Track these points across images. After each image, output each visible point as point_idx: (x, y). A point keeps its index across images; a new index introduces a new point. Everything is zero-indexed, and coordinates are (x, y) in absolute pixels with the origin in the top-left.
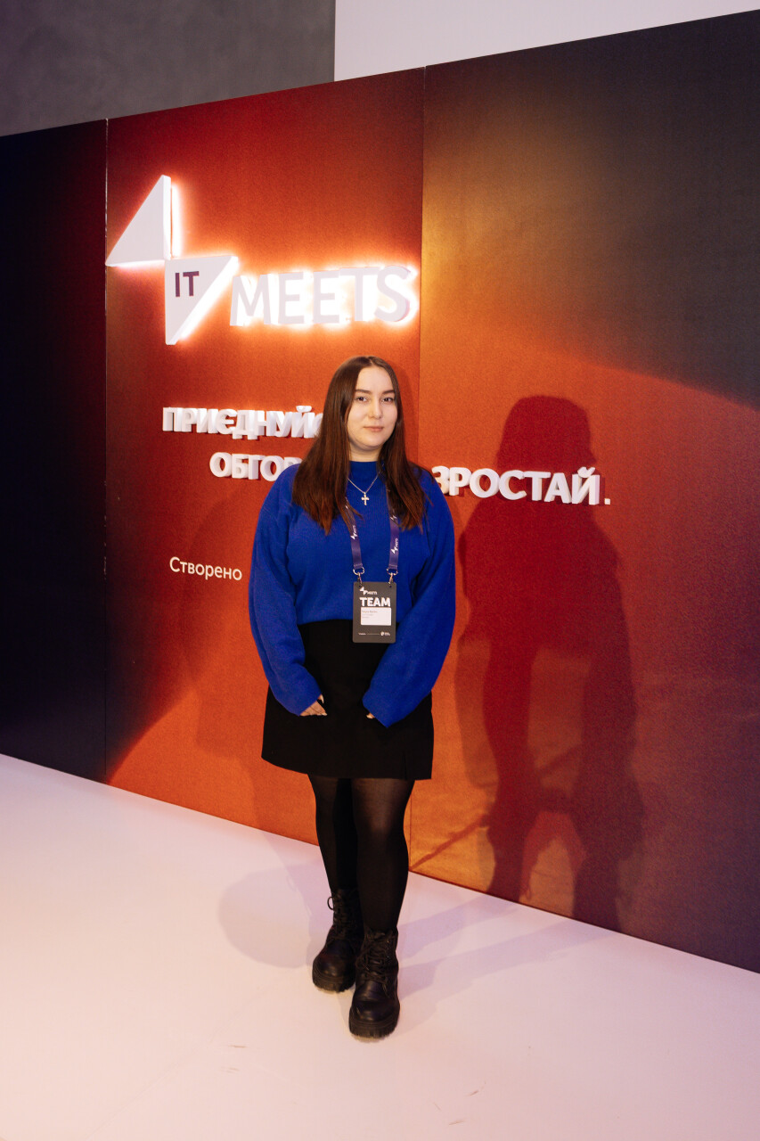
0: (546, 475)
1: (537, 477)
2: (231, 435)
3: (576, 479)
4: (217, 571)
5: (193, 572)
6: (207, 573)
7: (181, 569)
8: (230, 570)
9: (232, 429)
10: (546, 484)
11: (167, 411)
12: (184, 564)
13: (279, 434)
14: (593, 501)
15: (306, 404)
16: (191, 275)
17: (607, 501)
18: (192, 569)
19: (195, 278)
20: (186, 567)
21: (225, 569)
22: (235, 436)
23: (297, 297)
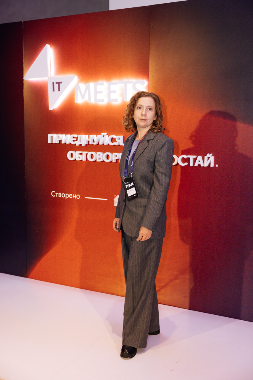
0: (195, 157)
1: (192, 157)
2: (75, 144)
3: (206, 158)
4: (70, 196)
5: (60, 197)
6: (66, 197)
7: (56, 196)
8: (75, 195)
9: (76, 142)
10: (195, 160)
11: (50, 136)
12: (57, 193)
13: (94, 144)
14: (212, 165)
15: (105, 132)
16: (59, 83)
17: (217, 166)
18: (60, 195)
19: (60, 84)
20: (58, 195)
21: (73, 195)
22: (77, 145)
23: (101, 92)
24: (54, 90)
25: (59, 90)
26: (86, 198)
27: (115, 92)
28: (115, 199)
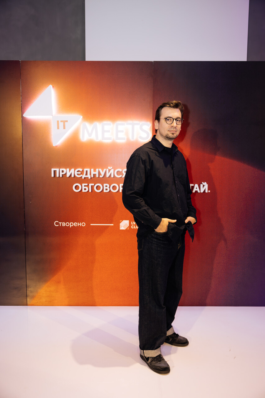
0: (192, 185)
3: (201, 185)
4: (75, 224)
6: (71, 225)
7: (59, 225)
8: (80, 223)
10: (193, 187)
12: (60, 223)
16: (64, 122)
17: (209, 191)
18: (64, 224)
19: (66, 123)
20: (62, 224)
21: (78, 223)
22: (83, 178)
23: (109, 131)
24: (58, 128)
25: (64, 128)
26: (91, 225)
27: (122, 131)
28: (121, 224)
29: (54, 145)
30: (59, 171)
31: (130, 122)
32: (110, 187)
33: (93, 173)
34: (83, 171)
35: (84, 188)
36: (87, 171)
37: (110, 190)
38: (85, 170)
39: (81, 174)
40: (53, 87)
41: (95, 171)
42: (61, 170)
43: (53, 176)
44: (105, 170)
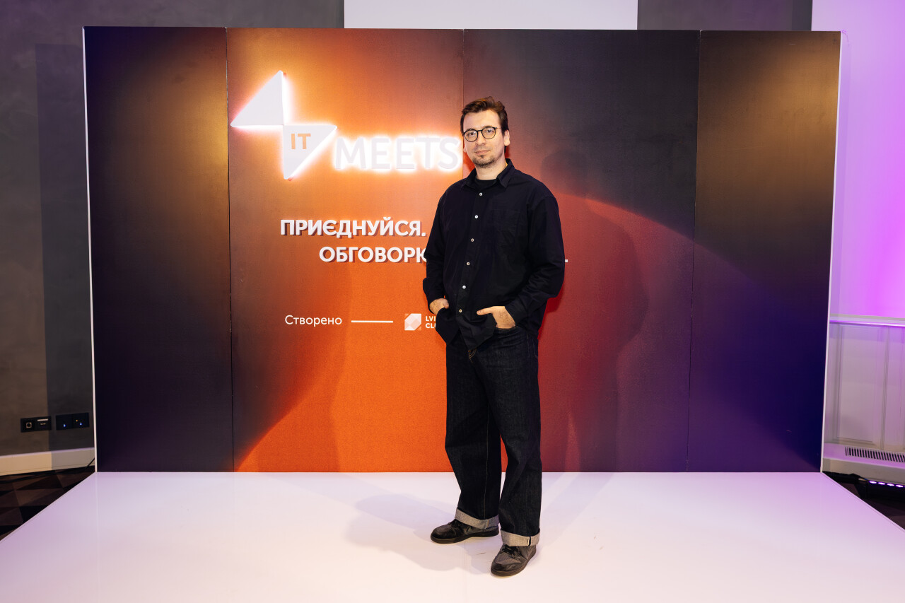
2: (335, 235)
4: (323, 321)
5: (304, 323)
6: (315, 323)
7: (294, 322)
8: (333, 318)
9: (334, 232)
11: (283, 222)
12: (296, 319)
13: (370, 234)
15: (386, 216)
16: (305, 136)
17: (567, 261)
18: (303, 321)
19: (307, 138)
20: (298, 321)
21: (329, 319)
22: (338, 236)
23: (384, 153)
24: (294, 147)
25: (304, 147)
26: (353, 321)
27: (409, 153)
28: (406, 320)
29: (286, 177)
30: (294, 225)
31: (423, 136)
32: (386, 254)
33: (355, 227)
34: (338, 224)
35: (339, 254)
36: (345, 225)
37: (387, 260)
38: (342, 222)
39: (335, 229)
40: (285, 74)
41: (359, 224)
42: (298, 222)
43: (283, 232)
44: (377, 222)
